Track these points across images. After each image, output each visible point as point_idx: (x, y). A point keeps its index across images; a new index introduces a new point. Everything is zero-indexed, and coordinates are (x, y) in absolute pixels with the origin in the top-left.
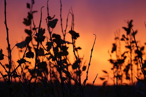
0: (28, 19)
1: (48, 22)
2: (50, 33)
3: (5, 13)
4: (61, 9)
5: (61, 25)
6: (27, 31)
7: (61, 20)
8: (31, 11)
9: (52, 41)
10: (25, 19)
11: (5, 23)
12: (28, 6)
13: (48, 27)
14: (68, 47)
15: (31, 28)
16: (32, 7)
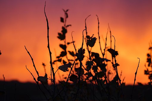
0: (62, 33)
1: (86, 41)
2: (89, 52)
3: (48, 37)
4: (99, 27)
5: (100, 42)
6: (61, 46)
7: (99, 38)
8: (65, 25)
9: (92, 60)
10: (59, 34)
11: (48, 47)
12: (62, 20)
13: (87, 46)
14: (107, 65)
15: (65, 42)
16: (66, 21)
